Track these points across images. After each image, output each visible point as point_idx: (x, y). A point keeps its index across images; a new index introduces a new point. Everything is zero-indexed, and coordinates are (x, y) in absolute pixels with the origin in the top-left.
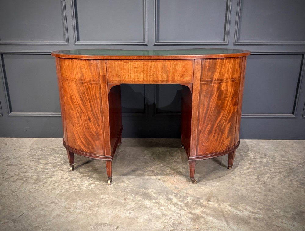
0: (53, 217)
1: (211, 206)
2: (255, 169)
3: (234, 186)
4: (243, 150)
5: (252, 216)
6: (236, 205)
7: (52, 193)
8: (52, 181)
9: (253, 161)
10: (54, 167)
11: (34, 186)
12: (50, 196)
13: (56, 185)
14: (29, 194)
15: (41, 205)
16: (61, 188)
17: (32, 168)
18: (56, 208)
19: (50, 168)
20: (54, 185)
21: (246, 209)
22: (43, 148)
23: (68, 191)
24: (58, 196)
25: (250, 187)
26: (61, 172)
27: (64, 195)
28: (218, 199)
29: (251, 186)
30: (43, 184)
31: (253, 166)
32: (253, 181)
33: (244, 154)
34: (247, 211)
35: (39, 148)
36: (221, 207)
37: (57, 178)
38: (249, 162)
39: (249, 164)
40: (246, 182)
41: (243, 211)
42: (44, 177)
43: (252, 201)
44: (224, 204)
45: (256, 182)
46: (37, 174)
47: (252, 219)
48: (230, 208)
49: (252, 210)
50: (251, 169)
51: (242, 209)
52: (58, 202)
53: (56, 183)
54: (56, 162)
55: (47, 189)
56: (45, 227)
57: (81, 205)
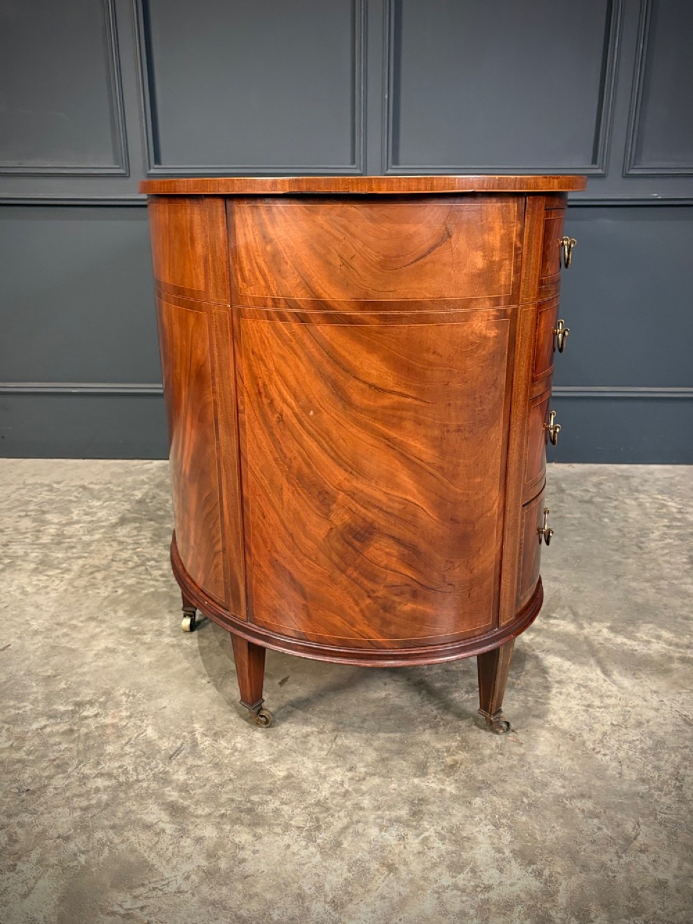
0: (96, 655)
1: (556, 629)
2: (681, 540)
3: (622, 581)
4: (645, 491)
5: (677, 655)
6: (630, 628)
7: (88, 595)
8: (87, 566)
9: (676, 519)
10: (89, 532)
11: (34, 578)
12: (81, 604)
13: (99, 576)
14: (21, 597)
15: (58, 624)
16: (112, 584)
17: (25, 533)
18: (102, 632)
19: (76, 535)
20: (91, 576)
21: (659, 637)
22: (55, 486)
23: (133, 591)
24: (105, 603)
25: (669, 583)
26: (111, 546)
27: (124, 601)
28: (575, 614)
29: (673, 581)
30: (62, 573)
31: (676, 531)
32: (678, 569)
33: (650, 500)
34: (661, 642)
35: (42, 485)
36: (585, 631)
37: (99, 559)
38: (666, 522)
39: (665, 526)
40: (658, 571)
41: (649, 642)
42: (62, 558)
43: (676, 617)
44: (595, 624)
45: (685, 571)
46: (40, 549)
47: (676, 661)
48: (612, 636)
49: (676, 640)
50: (671, 538)
51: (645, 638)
52: (107, 618)
53: (98, 571)
54: (94, 519)
55: (74, 587)
56: (74, 679)
57: (176, 627)
